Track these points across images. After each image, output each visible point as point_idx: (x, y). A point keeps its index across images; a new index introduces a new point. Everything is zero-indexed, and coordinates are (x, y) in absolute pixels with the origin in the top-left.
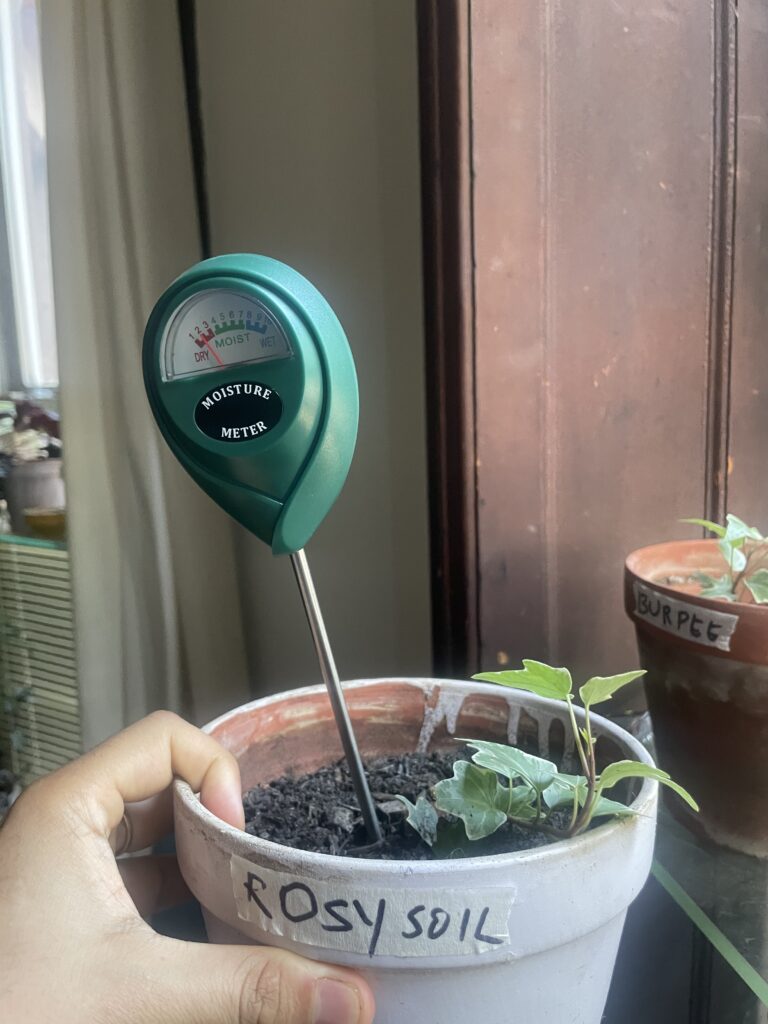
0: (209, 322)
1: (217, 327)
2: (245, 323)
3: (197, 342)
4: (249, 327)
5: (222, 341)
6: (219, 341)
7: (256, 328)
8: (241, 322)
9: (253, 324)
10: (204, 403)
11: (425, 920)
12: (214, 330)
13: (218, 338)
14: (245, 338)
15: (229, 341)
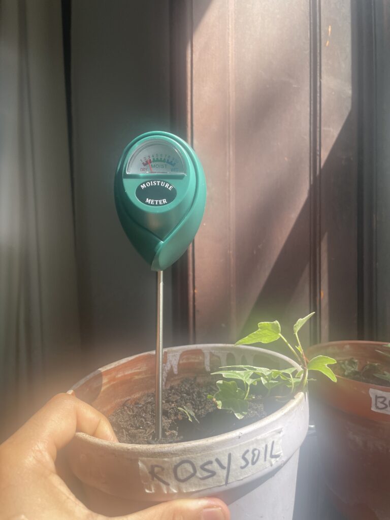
11: (249, 457)
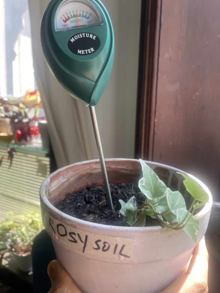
0: (68, 13)
1: (71, 15)
2: (81, 15)
3: (64, 20)
4: (83, 16)
5: (73, 21)
6: (72, 21)
7: (85, 17)
8: (80, 14)
9: (84, 15)
10: (71, 40)
12: (70, 16)
13: (72, 19)
14: (81, 20)
15: (75, 21)
